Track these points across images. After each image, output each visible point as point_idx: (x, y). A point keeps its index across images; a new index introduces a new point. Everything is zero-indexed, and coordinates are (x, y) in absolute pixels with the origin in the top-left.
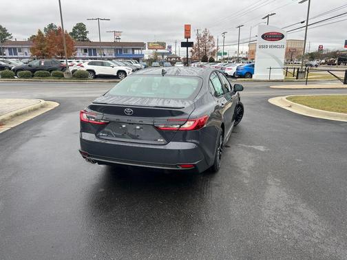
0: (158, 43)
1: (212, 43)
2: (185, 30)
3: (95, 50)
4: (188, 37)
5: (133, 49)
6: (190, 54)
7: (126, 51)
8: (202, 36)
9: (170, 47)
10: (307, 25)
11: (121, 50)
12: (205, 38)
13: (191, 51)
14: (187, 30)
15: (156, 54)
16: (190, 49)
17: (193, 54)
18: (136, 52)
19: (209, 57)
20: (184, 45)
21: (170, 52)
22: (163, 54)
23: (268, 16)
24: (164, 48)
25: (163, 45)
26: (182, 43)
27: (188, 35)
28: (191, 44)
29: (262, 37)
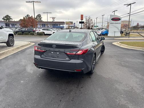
0: (70, 22)
1: (92, 22)
3: (45, 25)
5: (60, 24)
6: (83, 26)
7: (57, 25)
8: (88, 19)
9: (74, 24)
10: (130, 15)
11: (55, 25)
13: (83, 25)
14: (82, 16)
15: (69, 26)
16: (83, 24)
17: (84, 26)
18: (61, 25)
19: (91, 28)
20: (80, 23)
21: (75, 26)
22: (72, 26)
23: (114, 11)
24: (72, 24)
26: (80, 22)
27: (82, 19)
28: (83, 22)
29: (112, 19)
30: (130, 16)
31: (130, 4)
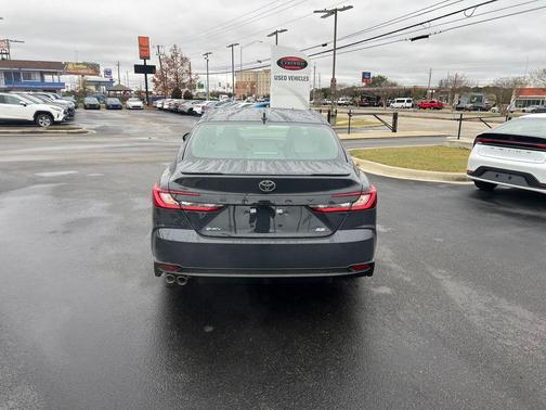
0: (84, 64)
1: (187, 68)
2: (140, 46)
4: (145, 57)
5: (42, 74)
6: (151, 88)
7: (28, 75)
8: (169, 55)
9: (108, 73)
10: (335, 49)
11: (17, 74)
12: (175, 60)
13: (154, 81)
14: (144, 44)
15: (85, 83)
16: (150, 76)
17: (157, 85)
18: (48, 78)
19: (184, 91)
20: (138, 69)
21: (112, 81)
22: (98, 84)
23: (276, 33)
24: (97, 73)
25: (95, 68)
26: (136, 66)
27: (145, 56)
28: (151, 69)
29: (279, 63)
30: (337, 51)
31: (334, 12)
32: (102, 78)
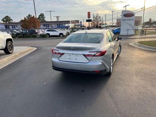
1: (100, 19)
2: (88, 14)
3: (48, 25)
4: (89, 17)
7: (62, 25)
9: (81, 22)
11: (59, 24)
12: (97, 18)
13: (91, 23)
15: (75, 25)
18: (66, 25)
19: (99, 26)
23: (126, 6)
24: (78, 23)
25: (78, 21)
26: (87, 20)
29: (124, 15)
30: (145, 10)
32: (79, 24)
